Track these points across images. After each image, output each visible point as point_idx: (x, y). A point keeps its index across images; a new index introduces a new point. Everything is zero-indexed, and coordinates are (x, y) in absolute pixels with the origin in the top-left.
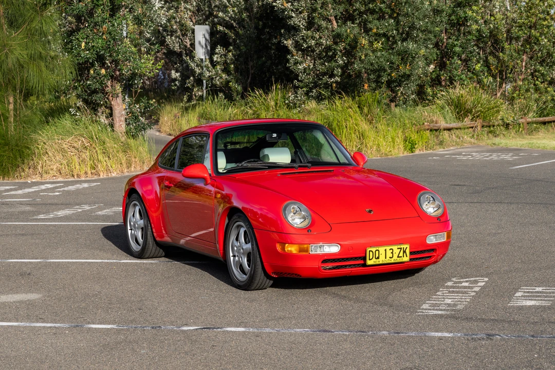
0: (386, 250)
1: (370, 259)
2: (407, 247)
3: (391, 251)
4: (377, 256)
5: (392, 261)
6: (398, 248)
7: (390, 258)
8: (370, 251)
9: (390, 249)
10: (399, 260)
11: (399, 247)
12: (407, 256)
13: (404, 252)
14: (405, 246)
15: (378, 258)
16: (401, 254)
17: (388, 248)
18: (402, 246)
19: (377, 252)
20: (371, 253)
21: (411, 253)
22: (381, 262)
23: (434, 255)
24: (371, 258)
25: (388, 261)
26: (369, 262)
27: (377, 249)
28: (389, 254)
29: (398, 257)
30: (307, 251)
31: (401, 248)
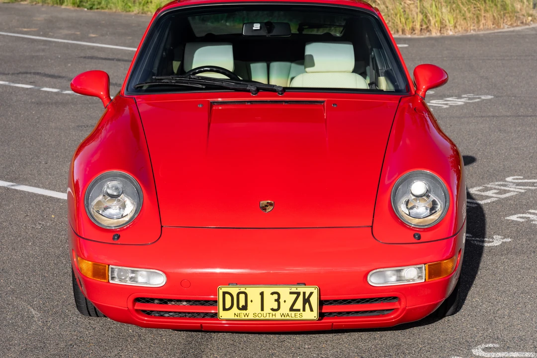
0: (262, 294)
1: (224, 309)
2: (312, 291)
3: (276, 296)
4: (242, 303)
5: (278, 316)
6: (291, 293)
7: (273, 310)
8: (224, 293)
9: (272, 294)
10: (293, 316)
11: (294, 290)
12: (312, 310)
13: (306, 301)
14: (308, 290)
15: (245, 308)
16: (299, 305)
17: (268, 290)
18: (301, 289)
19: (242, 297)
20: (228, 297)
21: (321, 303)
22: (251, 317)
23: (397, 309)
24: (228, 305)
25: (267, 315)
26: (224, 315)
27: (243, 290)
28: (270, 302)
29: (291, 309)
30: (103, 275)
31: (298, 294)
